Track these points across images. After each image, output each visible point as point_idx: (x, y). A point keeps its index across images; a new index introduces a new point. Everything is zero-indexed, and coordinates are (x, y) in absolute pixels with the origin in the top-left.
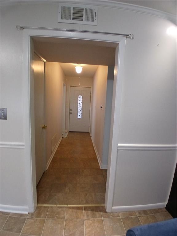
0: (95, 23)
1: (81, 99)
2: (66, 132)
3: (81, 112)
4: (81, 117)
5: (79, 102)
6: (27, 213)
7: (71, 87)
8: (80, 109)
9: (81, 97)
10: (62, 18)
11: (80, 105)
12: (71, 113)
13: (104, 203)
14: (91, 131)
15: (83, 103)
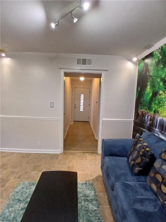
0: (91, 65)
1: (83, 97)
2: (72, 122)
3: (83, 107)
4: (83, 110)
5: (81, 99)
6: (59, 153)
7: (76, 88)
8: (82, 104)
9: (83, 95)
10: (77, 64)
11: (82, 101)
12: (75, 107)
13: (97, 151)
14: (90, 121)
15: (84, 100)
